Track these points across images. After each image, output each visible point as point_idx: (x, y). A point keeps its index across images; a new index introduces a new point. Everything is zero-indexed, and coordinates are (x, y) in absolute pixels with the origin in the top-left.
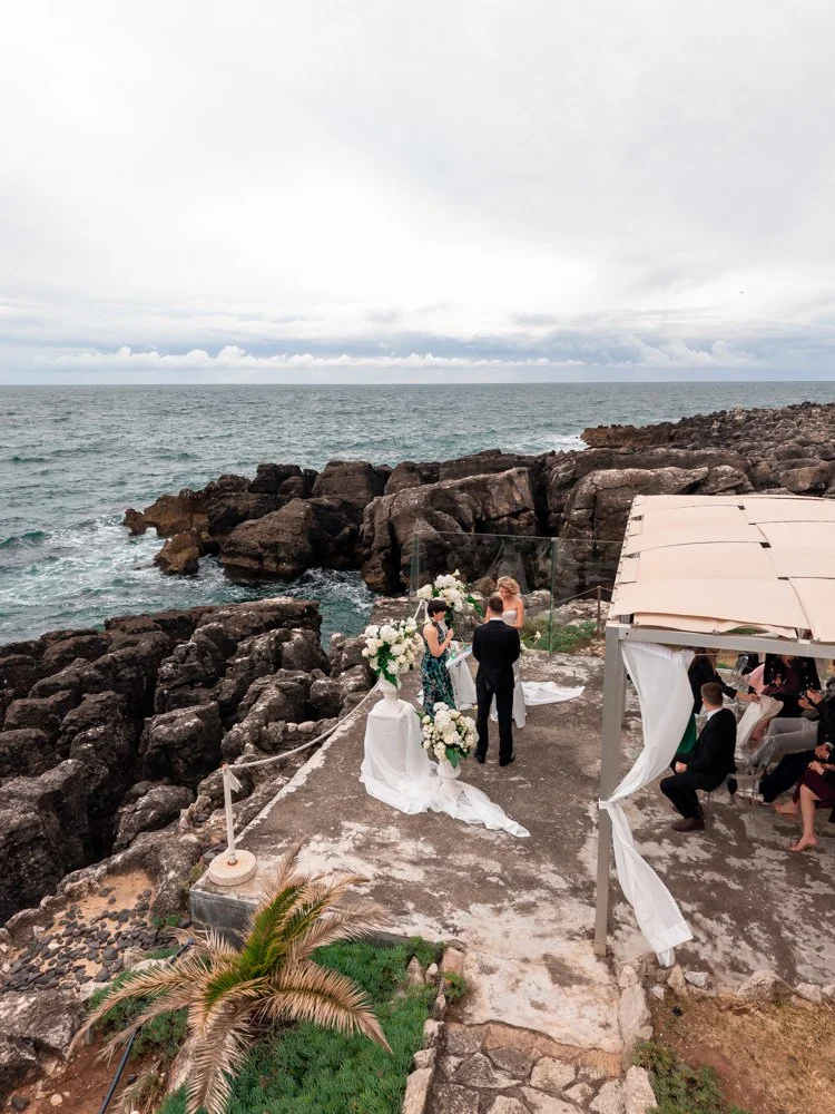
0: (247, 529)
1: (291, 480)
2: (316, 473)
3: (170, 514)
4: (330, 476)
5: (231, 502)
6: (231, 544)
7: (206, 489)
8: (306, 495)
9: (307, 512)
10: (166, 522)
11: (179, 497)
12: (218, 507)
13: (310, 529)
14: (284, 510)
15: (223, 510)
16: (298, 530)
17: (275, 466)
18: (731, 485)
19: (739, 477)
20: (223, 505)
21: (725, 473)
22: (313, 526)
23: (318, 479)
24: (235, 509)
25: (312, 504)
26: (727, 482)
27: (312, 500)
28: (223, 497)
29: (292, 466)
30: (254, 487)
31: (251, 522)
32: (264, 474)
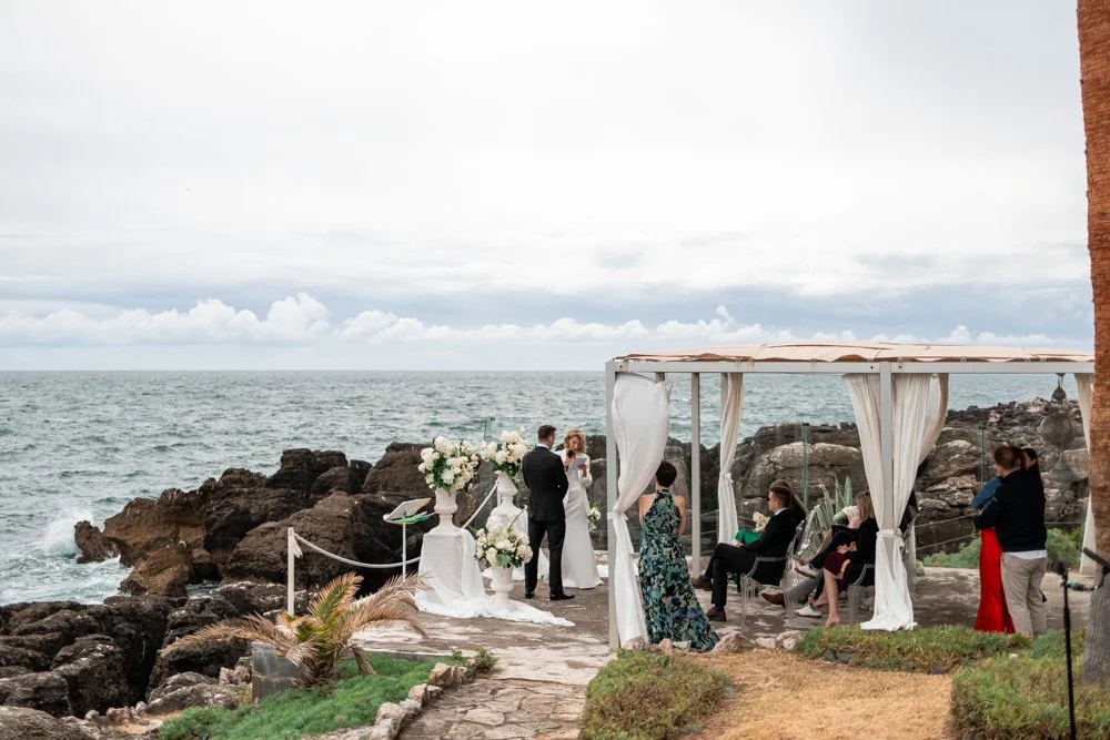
0: (263, 534)
1: (331, 472)
2: (370, 465)
3: (144, 528)
4: (390, 465)
5: (241, 502)
6: (240, 557)
7: (201, 489)
8: (353, 488)
9: (355, 510)
10: (138, 539)
11: (160, 502)
12: (222, 508)
13: (358, 536)
14: (320, 506)
15: (228, 512)
16: (340, 535)
17: (308, 452)
18: (968, 466)
19: (977, 455)
20: (229, 505)
21: (957, 449)
22: (363, 532)
23: (372, 471)
24: (246, 512)
25: (363, 501)
26: (961, 462)
27: (363, 496)
28: (229, 495)
29: (334, 453)
30: (274, 482)
31: (269, 524)
32: (291, 465)
